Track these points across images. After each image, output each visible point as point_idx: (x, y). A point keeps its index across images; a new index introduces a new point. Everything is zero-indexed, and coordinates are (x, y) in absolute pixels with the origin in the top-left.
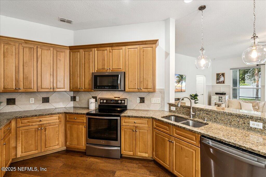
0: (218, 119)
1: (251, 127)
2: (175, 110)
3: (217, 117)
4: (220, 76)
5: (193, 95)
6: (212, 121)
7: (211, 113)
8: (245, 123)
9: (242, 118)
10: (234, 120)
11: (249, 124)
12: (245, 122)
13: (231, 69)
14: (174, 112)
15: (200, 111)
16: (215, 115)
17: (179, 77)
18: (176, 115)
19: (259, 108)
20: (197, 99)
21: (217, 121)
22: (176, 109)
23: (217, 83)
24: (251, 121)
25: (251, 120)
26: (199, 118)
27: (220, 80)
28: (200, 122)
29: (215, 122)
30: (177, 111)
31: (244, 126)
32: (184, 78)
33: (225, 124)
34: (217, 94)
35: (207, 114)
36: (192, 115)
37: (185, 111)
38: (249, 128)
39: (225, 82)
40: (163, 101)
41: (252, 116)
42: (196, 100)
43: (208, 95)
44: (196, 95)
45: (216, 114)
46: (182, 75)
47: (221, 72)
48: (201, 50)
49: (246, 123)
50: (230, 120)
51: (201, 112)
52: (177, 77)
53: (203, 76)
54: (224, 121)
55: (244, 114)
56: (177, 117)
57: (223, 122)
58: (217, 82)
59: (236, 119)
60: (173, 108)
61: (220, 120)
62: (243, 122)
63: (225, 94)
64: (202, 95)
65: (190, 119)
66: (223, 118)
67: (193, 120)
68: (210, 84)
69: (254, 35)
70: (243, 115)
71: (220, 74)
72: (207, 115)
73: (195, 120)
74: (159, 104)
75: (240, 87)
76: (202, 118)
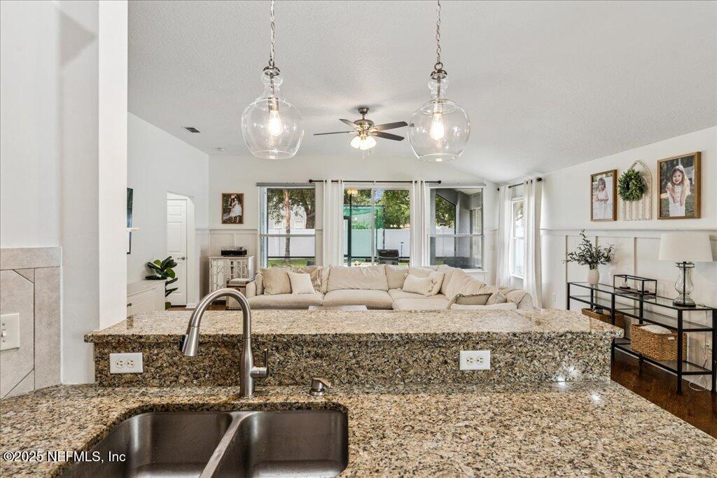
0: (362, 368)
1: (463, 372)
2: (139, 368)
3: (358, 363)
4: (231, 202)
5: (157, 262)
6: (337, 381)
7: (334, 346)
8: (446, 362)
9: (440, 347)
10: (416, 361)
11: (457, 361)
12: (446, 358)
13: (259, 185)
14: (133, 381)
15: (287, 350)
16: (351, 354)
18: (156, 401)
19: (321, 282)
20: (173, 275)
21: (358, 377)
22: (147, 362)
23: (224, 222)
24: (462, 352)
25: (462, 346)
26: (280, 384)
27: (233, 214)
28: (299, 408)
29: (349, 382)
30: (155, 374)
31: (445, 373)
33: (388, 381)
34: (225, 253)
35: (317, 356)
36: (250, 380)
37: (207, 363)
38: (459, 374)
39: (245, 219)
40: (50, 324)
41: (468, 334)
42: (169, 279)
43: (200, 259)
44: (169, 264)
45: (352, 349)
47: (233, 190)
48: (268, 68)
49: (449, 361)
50: (404, 363)
51: (293, 354)
53: (186, 198)
54: (383, 372)
55: (446, 332)
56: (167, 410)
57: (380, 375)
58: (225, 218)
59: (420, 353)
60: (127, 363)
61: (369, 370)
62: (441, 359)
63: (245, 252)
64: (183, 259)
65: (249, 405)
66: (378, 361)
67: (266, 405)
68: (206, 225)
69: (439, 67)
70: (444, 334)
71: (233, 197)
72: (318, 361)
73: (273, 400)
74: (14, 355)
75: (291, 233)
76: (293, 379)
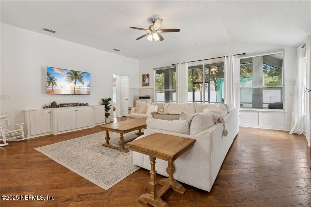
5: (106, 99)
13: (154, 69)
17: (71, 74)
19: (163, 110)
32: (79, 75)
34: (141, 98)
43: (133, 100)
44: (109, 100)
46: (76, 71)
47: (146, 72)
52: (67, 73)
53: (127, 77)
64: (127, 100)
